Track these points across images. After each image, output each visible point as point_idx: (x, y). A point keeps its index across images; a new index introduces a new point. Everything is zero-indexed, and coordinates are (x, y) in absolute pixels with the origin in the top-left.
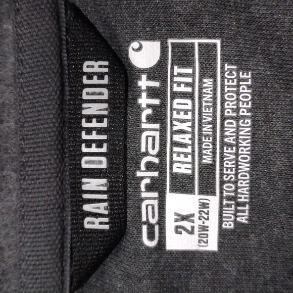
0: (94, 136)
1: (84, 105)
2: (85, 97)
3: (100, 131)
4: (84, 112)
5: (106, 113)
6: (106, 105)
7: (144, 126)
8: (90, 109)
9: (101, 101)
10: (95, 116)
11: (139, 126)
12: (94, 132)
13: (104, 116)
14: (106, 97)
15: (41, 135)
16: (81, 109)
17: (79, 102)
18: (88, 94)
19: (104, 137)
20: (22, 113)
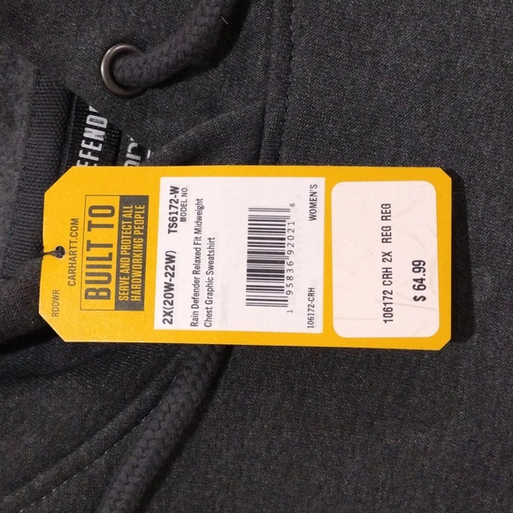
0: (89, 156)
1: (86, 129)
2: (88, 122)
3: (94, 153)
4: (86, 135)
5: (102, 139)
6: (103, 133)
7: (128, 155)
8: (90, 134)
9: (100, 129)
10: (92, 140)
11: (125, 154)
12: (89, 153)
13: (100, 142)
14: (104, 126)
15: (43, 147)
16: (84, 131)
17: (82, 125)
18: (91, 120)
19: (97, 159)
20: (31, 126)
